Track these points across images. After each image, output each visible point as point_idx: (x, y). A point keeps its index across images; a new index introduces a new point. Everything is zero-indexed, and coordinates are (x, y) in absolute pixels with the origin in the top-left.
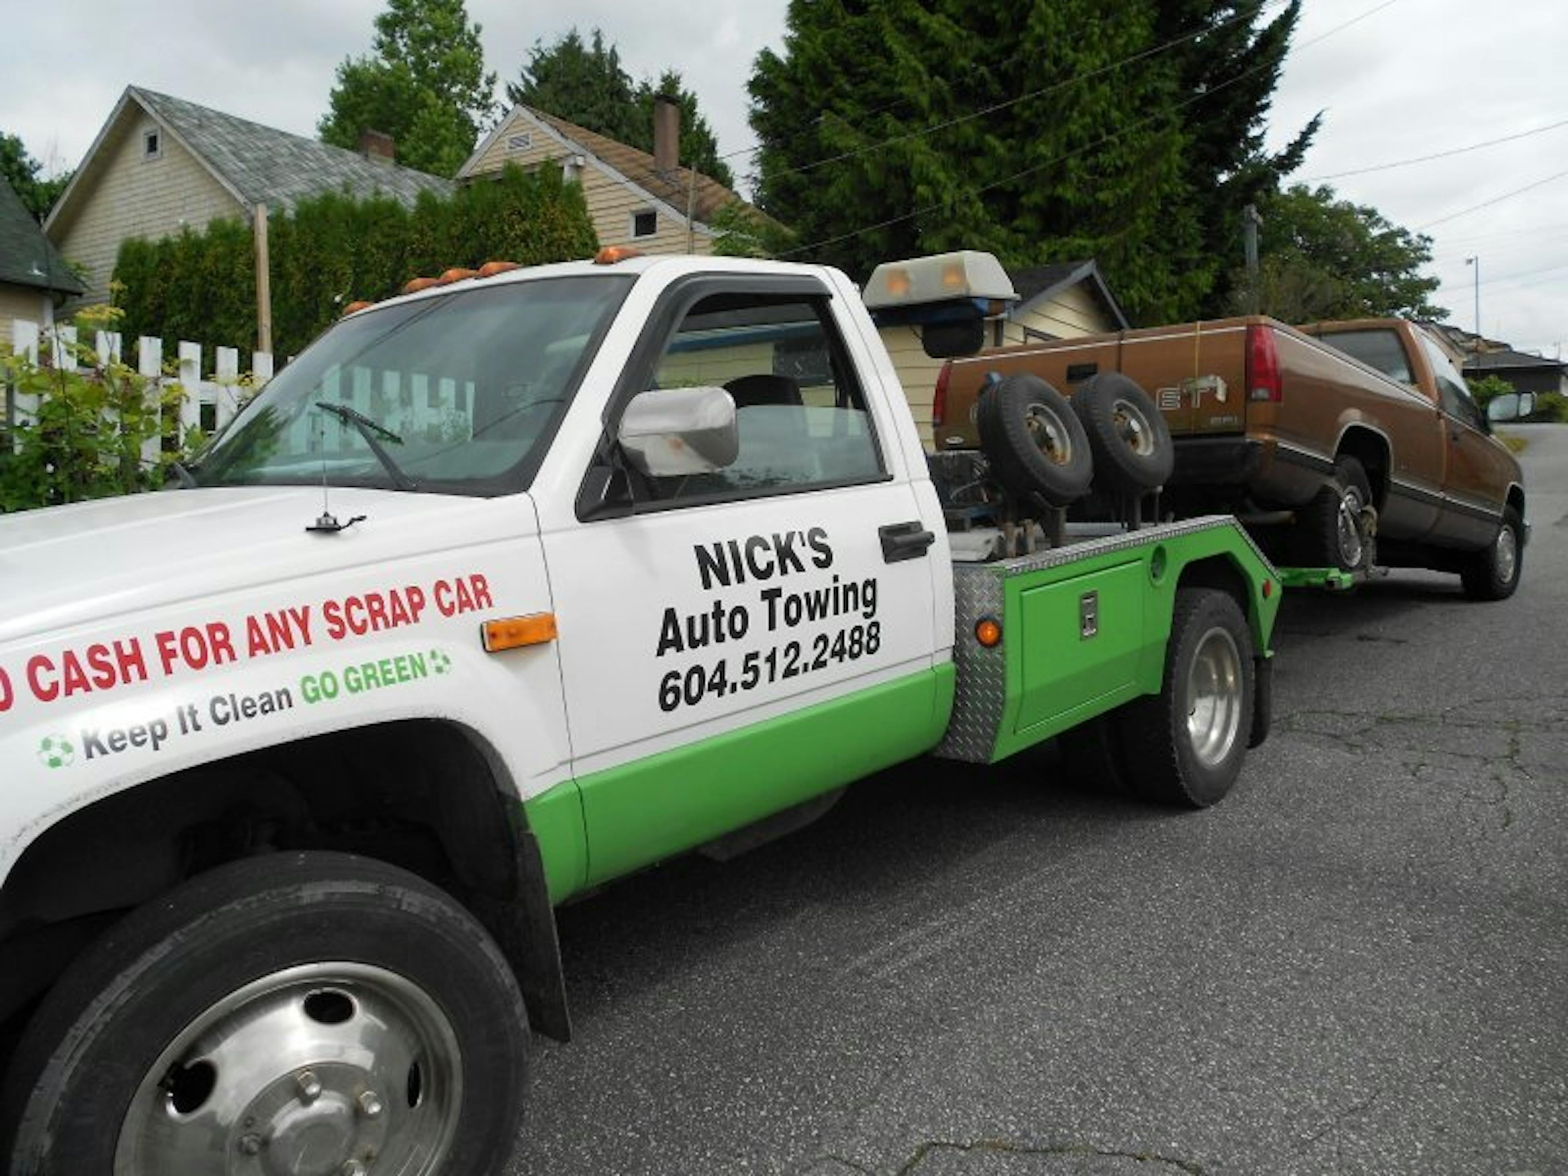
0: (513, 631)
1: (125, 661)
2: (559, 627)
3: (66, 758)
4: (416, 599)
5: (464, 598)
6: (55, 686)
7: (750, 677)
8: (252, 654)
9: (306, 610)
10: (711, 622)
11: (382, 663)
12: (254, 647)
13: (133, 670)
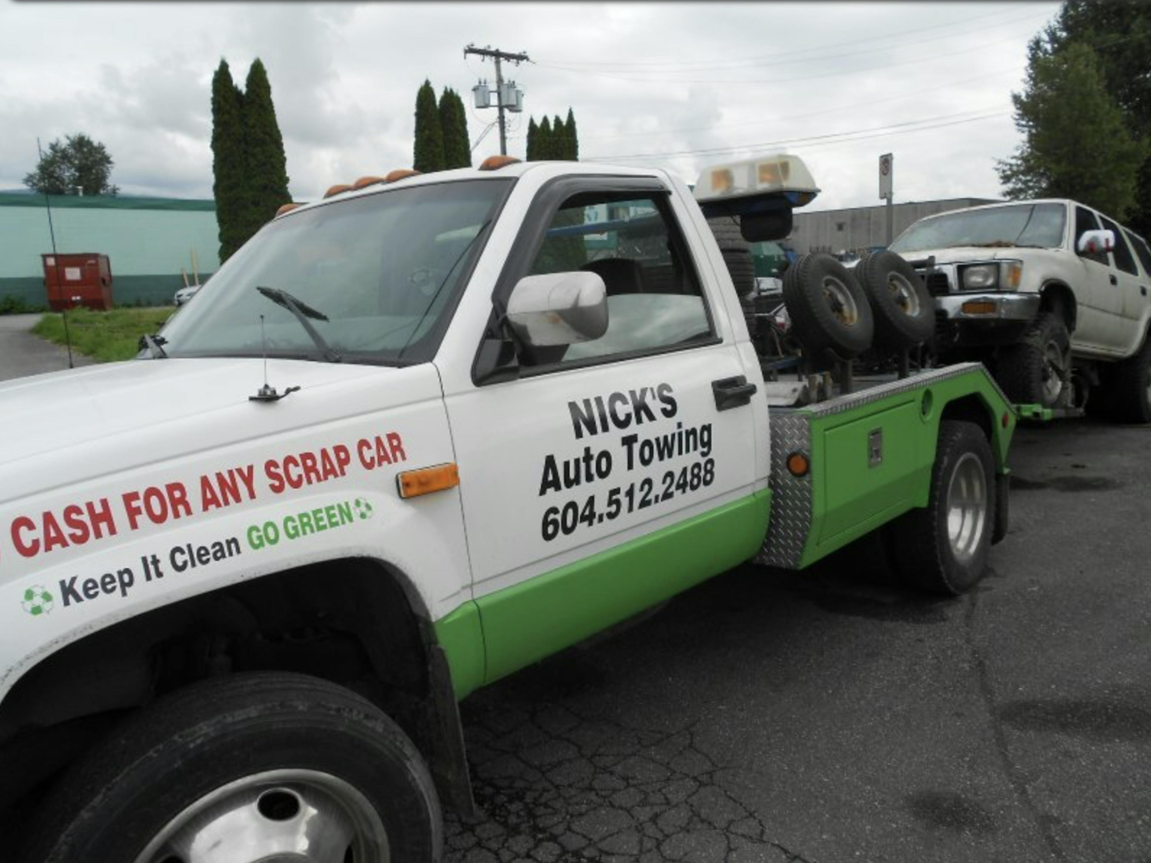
0: (423, 480)
1: (96, 519)
2: (461, 474)
3: (47, 606)
4: (342, 455)
5: (382, 454)
6: (36, 543)
7: (613, 509)
8: (205, 508)
9: (250, 468)
10: (583, 465)
11: (315, 512)
12: (206, 504)
13: (104, 526)
